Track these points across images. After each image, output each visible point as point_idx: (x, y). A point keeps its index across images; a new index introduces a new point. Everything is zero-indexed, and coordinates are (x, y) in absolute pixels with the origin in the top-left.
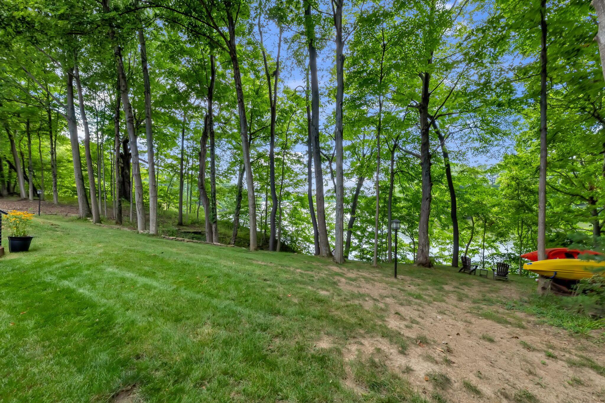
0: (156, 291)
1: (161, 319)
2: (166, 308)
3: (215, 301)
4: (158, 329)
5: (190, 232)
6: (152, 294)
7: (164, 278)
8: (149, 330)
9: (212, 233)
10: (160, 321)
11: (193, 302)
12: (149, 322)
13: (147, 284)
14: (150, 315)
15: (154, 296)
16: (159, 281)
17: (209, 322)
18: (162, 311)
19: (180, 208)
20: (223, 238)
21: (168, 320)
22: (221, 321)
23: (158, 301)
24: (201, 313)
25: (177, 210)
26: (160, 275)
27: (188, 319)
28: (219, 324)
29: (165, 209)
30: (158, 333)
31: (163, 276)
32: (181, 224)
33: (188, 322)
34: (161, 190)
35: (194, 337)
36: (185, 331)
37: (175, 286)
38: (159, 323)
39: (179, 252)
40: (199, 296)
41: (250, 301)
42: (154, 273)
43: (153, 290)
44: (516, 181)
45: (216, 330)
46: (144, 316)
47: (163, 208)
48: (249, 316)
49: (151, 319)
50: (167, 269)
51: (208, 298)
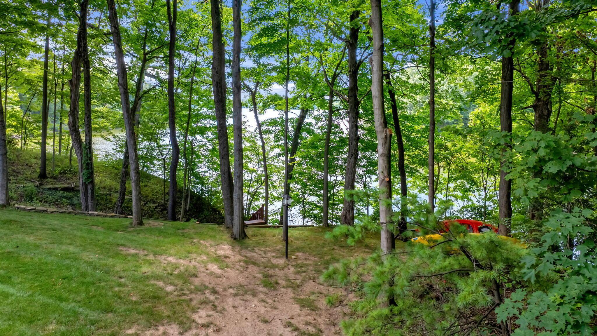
0: (13, 298)
1: (19, 322)
2: (22, 313)
3: (63, 305)
4: (17, 329)
5: (57, 189)
6: (10, 301)
7: (21, 283)
8: (10, 330)
9: (88, 196)
10: (18, 323)
11: (45, 306)
12: (9, 325)
13: (4, 292)
14: (9, 319)
15: (11, 303)
16: (15, 287)
17: (54, 321)
18: (19, 316)
19: (44, 144)
20: (107, 195)
21: (24, 322)
22: (63, 320)
23: (15, 308)
24: (50, 315)
25: (39, 148)
26: (16, 280)
27: (39, 320)
28: (61, 323)
29: (19, 145)
30: (17, 331)
31: (20, 280)
32: (43, 176)
33: (39, 323)
34: (11, 116)
35: (42, 332)
36: (36, 329)
37: (30, 292)
38: (17, 325)
39: (38, 242)
40: (50, 301)
41: (92, 303)
42: (10, 278)
43: (10, 297)
44: (480, 120)
45: (58, 327)
46: (5, 321)
47: (16, 144)
48: (87, 316)
49: (11, 323)
50: (23, 272)
51: (58, 302)
